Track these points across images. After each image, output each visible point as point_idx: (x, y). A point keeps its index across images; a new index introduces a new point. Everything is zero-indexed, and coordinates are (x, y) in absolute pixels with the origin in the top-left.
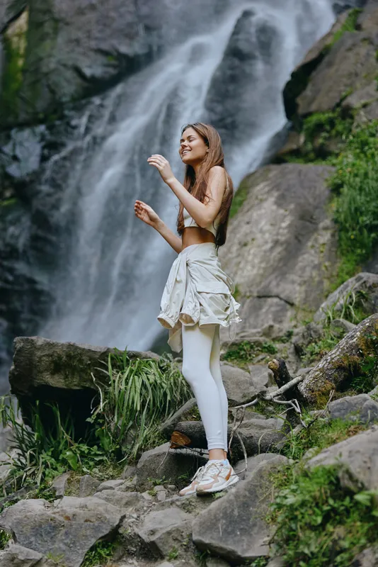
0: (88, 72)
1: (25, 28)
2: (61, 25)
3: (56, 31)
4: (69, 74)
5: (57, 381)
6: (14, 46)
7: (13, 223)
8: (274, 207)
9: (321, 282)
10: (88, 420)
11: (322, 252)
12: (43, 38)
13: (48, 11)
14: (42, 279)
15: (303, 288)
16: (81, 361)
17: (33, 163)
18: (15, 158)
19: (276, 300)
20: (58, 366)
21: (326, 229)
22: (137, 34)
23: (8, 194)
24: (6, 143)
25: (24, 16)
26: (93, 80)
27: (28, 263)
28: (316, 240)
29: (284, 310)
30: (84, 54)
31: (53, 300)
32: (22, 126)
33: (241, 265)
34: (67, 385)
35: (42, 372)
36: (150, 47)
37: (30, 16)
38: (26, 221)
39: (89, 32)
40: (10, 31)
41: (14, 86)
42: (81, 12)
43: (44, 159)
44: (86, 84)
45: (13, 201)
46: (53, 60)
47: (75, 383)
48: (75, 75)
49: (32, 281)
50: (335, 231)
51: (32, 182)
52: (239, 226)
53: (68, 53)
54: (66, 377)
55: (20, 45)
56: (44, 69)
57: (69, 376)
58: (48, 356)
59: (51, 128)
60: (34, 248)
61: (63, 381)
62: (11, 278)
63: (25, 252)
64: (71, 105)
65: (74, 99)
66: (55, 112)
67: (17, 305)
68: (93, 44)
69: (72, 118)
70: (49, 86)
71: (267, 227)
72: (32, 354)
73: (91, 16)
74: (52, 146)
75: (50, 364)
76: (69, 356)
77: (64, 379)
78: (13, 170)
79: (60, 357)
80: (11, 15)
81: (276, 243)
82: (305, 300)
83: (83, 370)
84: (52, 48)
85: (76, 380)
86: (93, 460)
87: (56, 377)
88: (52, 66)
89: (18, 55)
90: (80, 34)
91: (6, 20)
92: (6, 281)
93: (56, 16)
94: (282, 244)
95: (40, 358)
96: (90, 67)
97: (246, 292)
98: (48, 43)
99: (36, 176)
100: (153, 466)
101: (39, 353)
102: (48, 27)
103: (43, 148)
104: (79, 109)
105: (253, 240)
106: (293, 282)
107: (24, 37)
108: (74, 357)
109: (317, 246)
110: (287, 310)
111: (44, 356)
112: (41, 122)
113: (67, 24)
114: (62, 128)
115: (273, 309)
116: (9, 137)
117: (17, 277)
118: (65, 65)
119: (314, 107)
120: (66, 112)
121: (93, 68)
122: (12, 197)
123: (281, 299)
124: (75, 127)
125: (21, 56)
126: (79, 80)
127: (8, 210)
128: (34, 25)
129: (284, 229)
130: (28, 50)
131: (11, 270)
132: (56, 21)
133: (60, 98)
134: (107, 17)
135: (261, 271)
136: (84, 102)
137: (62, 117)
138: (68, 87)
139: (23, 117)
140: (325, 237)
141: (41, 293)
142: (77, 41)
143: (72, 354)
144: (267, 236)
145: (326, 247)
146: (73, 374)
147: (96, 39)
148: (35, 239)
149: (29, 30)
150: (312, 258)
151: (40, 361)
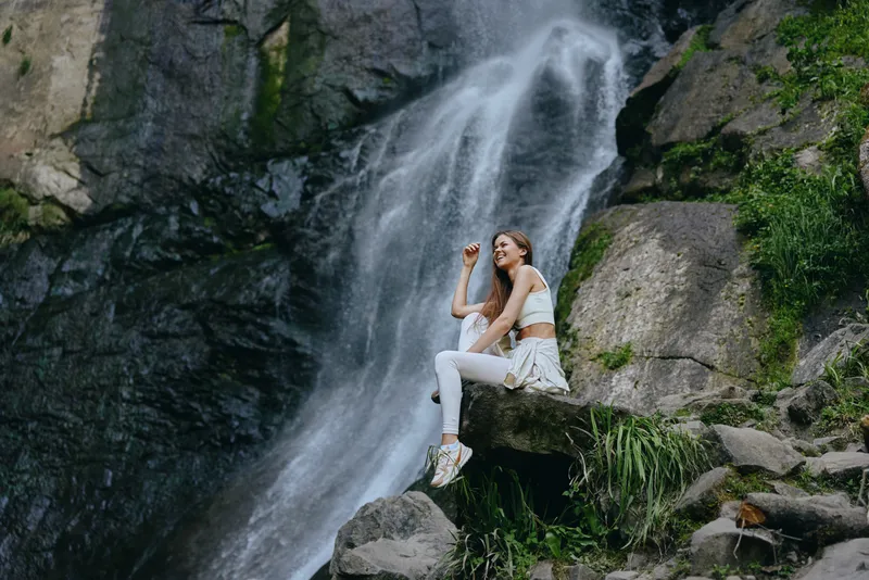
0: (360, 95)
1: (285, 41)
2: (329, 38)
3: (322, 46)
4: (337, 97)
5: (521, 443)
6: (272, 62)
7: (268, 272)
8: (661, 251)
9: (746, 341)
10: (566, 493)
11: (742, 304)
12: (307, 54)
13: (314, 22)
14: (304, 340)
15: (724, 348)
16: (553, 417)
17: (292, 201)
18: (272, 194)
19: (688, 362)
20: (524, 424)
21: (743, 276)
22: (420, 52)
23: (262, 237)
24: (262, 177)
25: (285, 27)
26: (366, 103)
27: (288, 321)
28: (730, 289)
29: (701, 373)
30: (356, 74)
31: (317, 367)
32: (280, 157)
33: (627, 320)
34: (532, 448)
35: (503, 430)
36: (436, 68)
37: (291, 28)
38: (284, 269)
39: (362, 48)
40: (267, 45)
41: (272, 109)
42: (353, 24)
43: (306, 196)
44: (357, 110)
45: (268, 245)
46: (319, 80)
47: (543, 446)
48: (344, 98)
49: (292, 343)
50: (756, 280)
51: (292, 223)
52: (612, 273)
53: (336, 72)
54: (533, 438)
55: (280, 61)
56: (309, 91)
57: (537, 437)
58: (512, 409)
59: (314, 160)
60: (292, 302)
61: (528, 442)
62: (265, 338)
63: (282, 307)
64: (340, 134)
65: (342, 127)
66: (319, 141)
67: (274, 372)
68: (367, 62)
69: (342, 149)
70: (312, 111)
71: (656, 274)
72: (493, 406)
73: (365, 29)
74: (317, 182)
75: (514, 420)
76: (539, 410)
77: (530, 440)
78: (269, 208)
79: (527, 412)
80: (270, 25)
81: (673, 293)
82: (729, 362)
83: (556, 430)
84: (318, 66)
85: (545, 443)
86: (579, 546)
87: (520, 437)
88: (317, 87)
89: (277, 73)
90: (351, 51)
91: (262, 31)
92: (261, 342)
93: (324, 29)
94: (682, 294)
95: (502, 411)
96: (363, 89)
97: (642, 352)
98: (313, 59)
99: (298, 217)
100: (711, 551)
101: (501, 406)
102: (313, 41)
103: (305, 184)
104: (350, 139)
105: (638, 289)
106: (709, 340)
107: (283, 51)
108: (546, 412)
109: (733, 296)
110: (707, 375)
111: (508, 409)
112: (303, 153)
113: (336, 38)
114: (329, 160)
115: (687, 372)
116: (264, 170)
117: (273, 337)
118: (332, 87)
119: (674, 136)
120: (334, 142)
121: (365, 91)
122: (266, 241)
123: (695, 360)
124: (343, 160)
125: (282, 74)
126: (349, 104)
127: (262, 256)
128: (296, 37)
129: (680, 276)
130: (287, 66)
131: (266, 329)
132: (323, 34)
133: (327, 125)
134: (384, 31)
135: (658, 327)
136: (354, 130)
137: (328, 147)
138: (336, 112)
139: (280, 145)
140: (743, 287)
141: (303, 356)
142: (348, 59)
143: (544, 408)
144: (658, 284)
145: (747, 298)
146: (541, 434)
147: (370, 56)
148: (294, 292)
149: (291, 44)
150: (728, 312)
151: (502, 416)
